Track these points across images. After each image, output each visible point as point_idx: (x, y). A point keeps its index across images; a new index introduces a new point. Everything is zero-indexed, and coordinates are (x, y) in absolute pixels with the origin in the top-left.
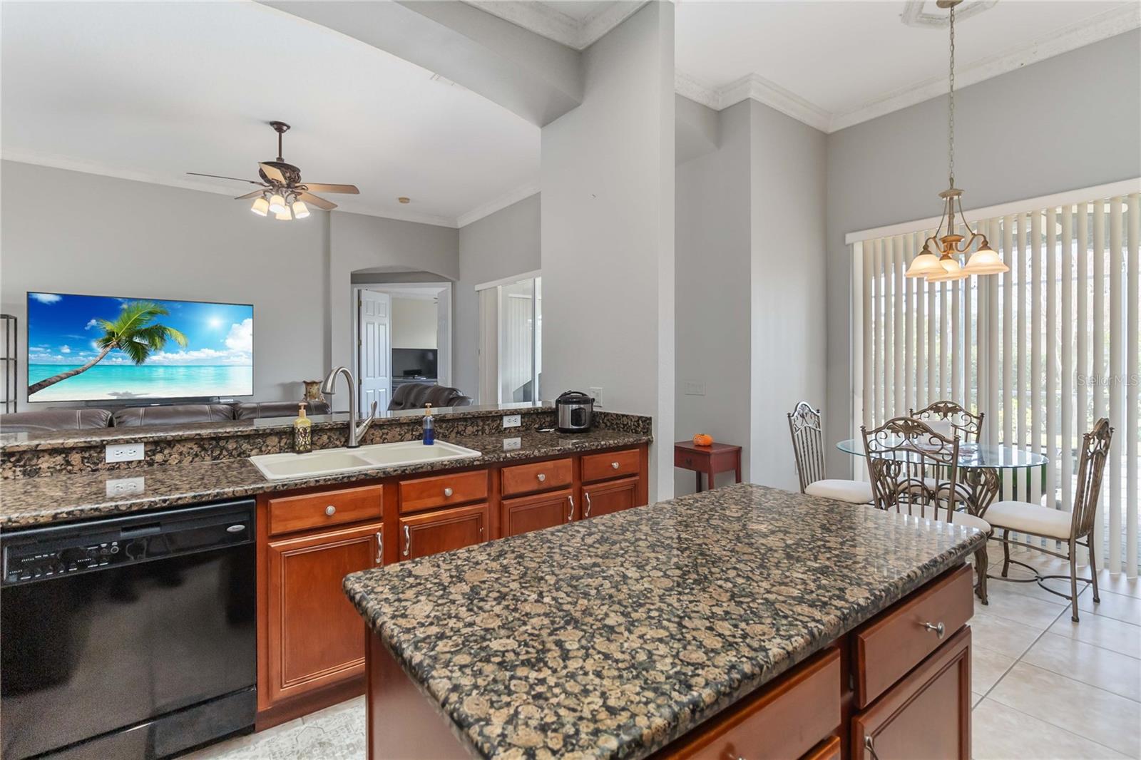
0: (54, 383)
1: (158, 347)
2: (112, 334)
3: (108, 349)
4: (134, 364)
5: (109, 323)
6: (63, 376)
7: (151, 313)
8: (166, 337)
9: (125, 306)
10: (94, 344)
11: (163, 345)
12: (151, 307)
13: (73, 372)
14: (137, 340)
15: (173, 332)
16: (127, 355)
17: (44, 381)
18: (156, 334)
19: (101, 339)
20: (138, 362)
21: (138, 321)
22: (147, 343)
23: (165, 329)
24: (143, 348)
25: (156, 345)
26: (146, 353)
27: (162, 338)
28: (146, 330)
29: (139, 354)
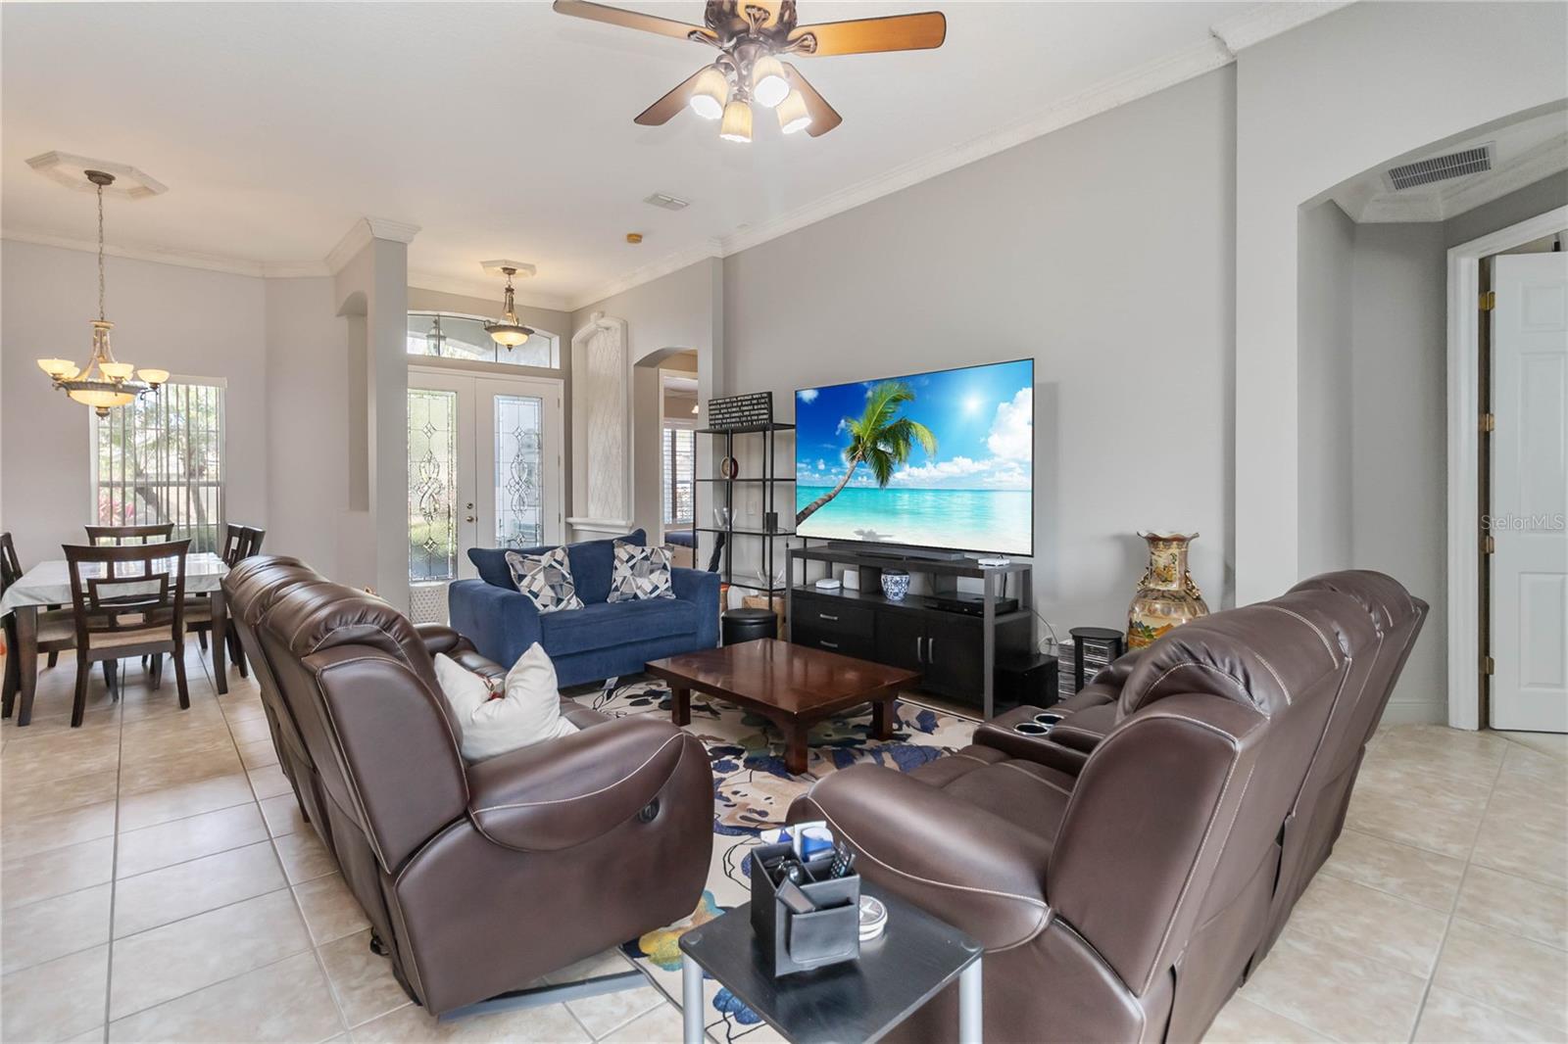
0: (813, 512)
1: (903, 458)
2: (858, 439)
3: (855, 462)
4: (878, 487)
5: (856, 422)
6: (820, 502)
7: (896, 400)
8: (911, 440)
9: (870, 394)
10: (844, 456)
11: (908, 453)
12: (895, 389)
13: (826, 498)
14: (881, 447)
15: (920, 430)
16: (872, 471)
17: (806, 509)
18: (899, 433)
19: (849, 448)
20: (882, 482)
21: (883, 415)
22: (890, 450)
23: (910, 424)
24: (888, 460)
25: (900, 454)
26: (890, 467)
27: (906, 440)
28: (891, 428)
29: (883, 468)
